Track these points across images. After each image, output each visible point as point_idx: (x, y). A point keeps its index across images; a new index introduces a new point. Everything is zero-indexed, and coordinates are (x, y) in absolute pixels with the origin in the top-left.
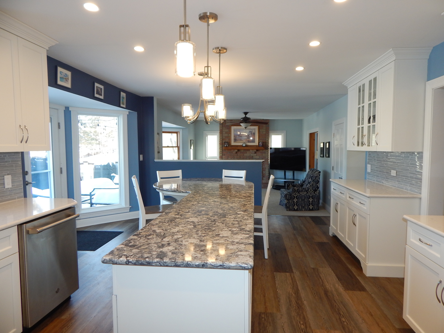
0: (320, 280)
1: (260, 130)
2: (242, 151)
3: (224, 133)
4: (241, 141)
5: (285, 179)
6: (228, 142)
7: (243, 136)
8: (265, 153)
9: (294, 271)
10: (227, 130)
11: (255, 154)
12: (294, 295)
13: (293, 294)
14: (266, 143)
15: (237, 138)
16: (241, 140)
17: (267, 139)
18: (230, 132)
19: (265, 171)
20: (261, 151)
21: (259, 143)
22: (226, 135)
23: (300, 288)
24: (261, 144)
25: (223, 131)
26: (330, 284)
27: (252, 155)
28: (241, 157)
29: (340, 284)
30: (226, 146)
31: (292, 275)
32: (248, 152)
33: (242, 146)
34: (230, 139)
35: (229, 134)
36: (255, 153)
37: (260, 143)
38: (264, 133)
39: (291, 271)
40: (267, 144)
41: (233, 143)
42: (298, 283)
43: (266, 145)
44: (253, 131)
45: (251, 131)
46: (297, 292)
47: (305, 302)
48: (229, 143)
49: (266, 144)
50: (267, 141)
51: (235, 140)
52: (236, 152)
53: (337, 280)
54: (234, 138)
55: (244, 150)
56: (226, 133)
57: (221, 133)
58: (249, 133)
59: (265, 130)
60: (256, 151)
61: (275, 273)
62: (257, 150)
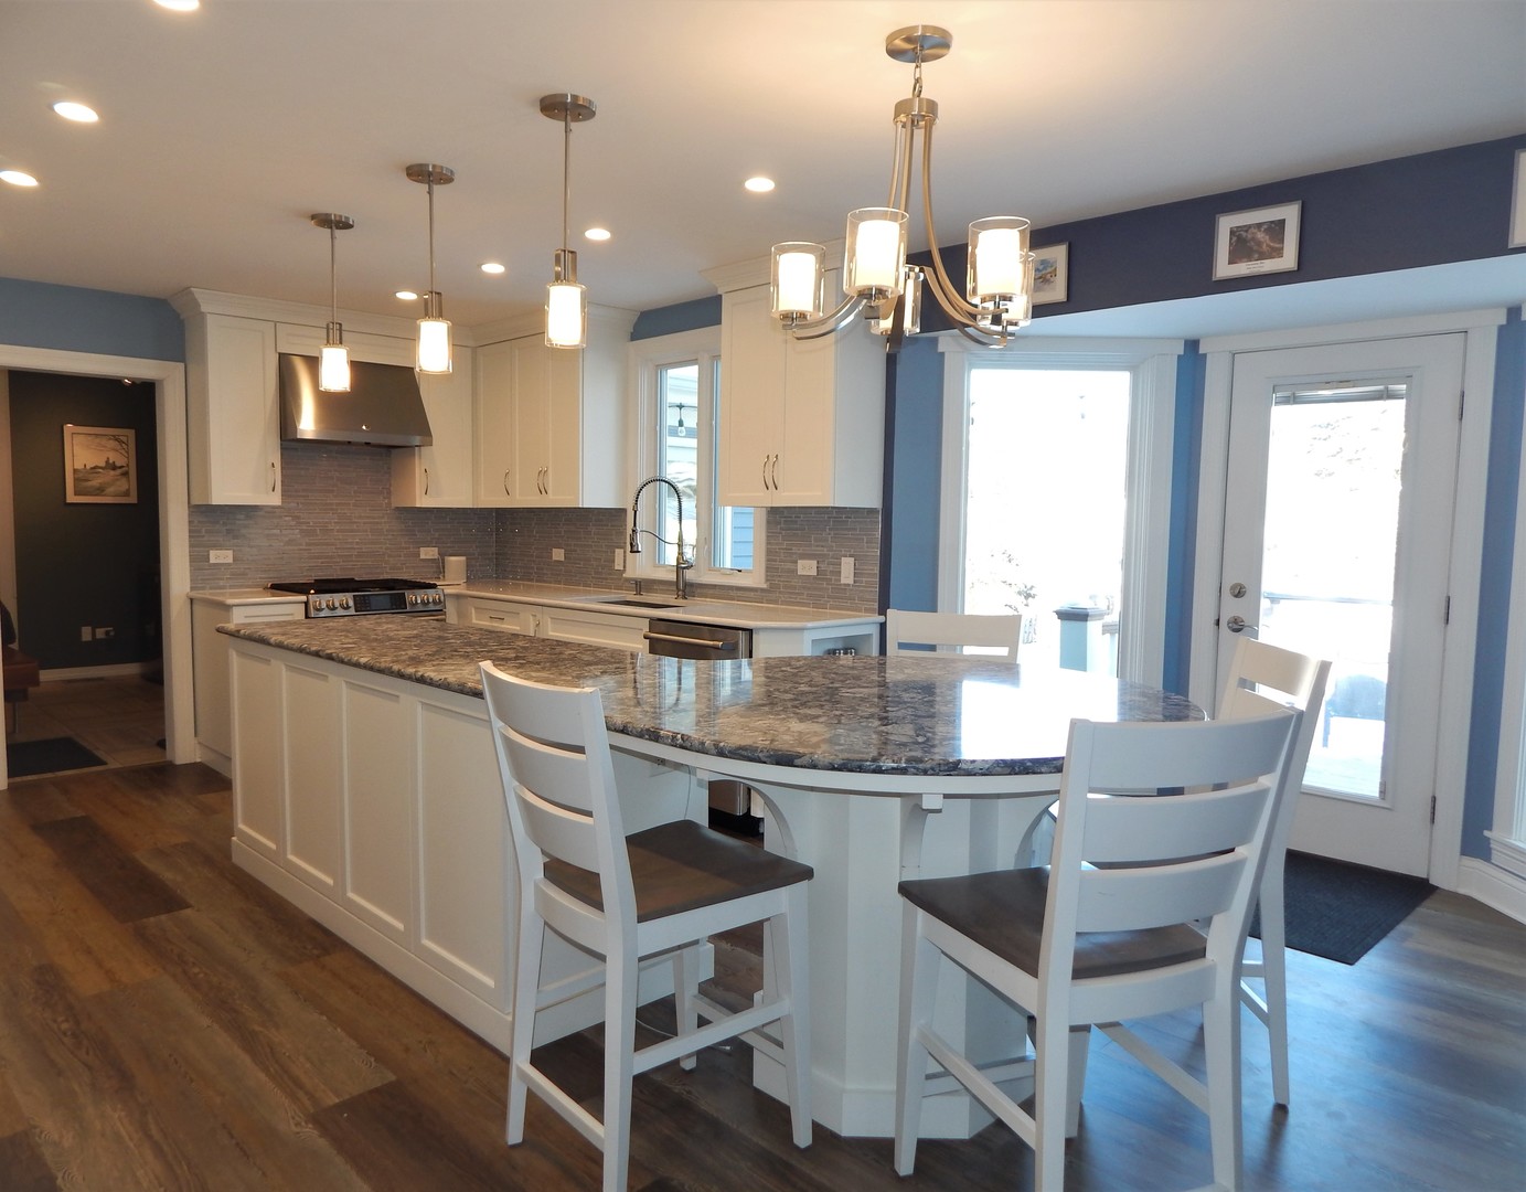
0: (157, 1136)
9: (310, 1131)
12: (257, 1028)
13: (261, 1029)
23: (245, 1059)
26: (103, 1135)
29: (48, 1153)
31: (307, 1103)
39: (323, 1120)
42: (262, 1076)
46: (249, 1041)
47: (205, 1021)
53: (60, 1175)
61: (393, 1078)
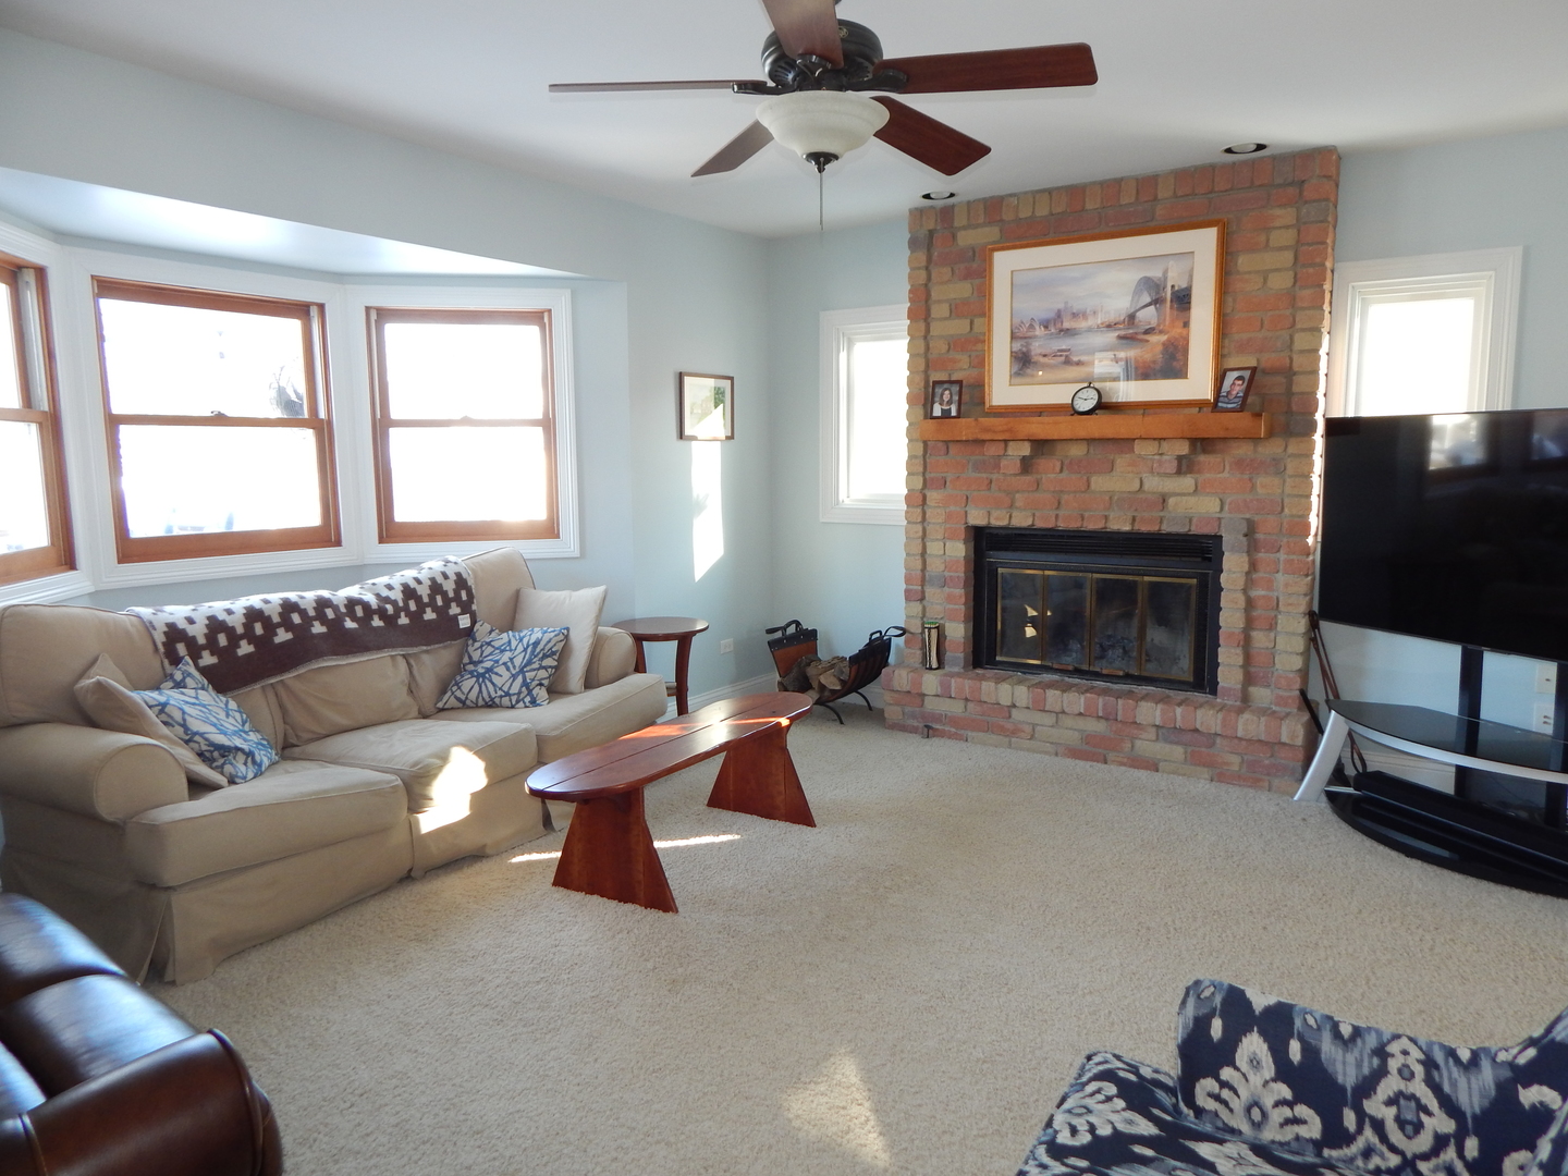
1: (1243, 262)
2: (1077, 451)
3: (940, 311)
4: (1073, 372)
5: (1471, 749)
6: (960, 383)
7: (1082, 324)
8: (1277, 467)
10: (963, 290)
11: (1187, 482)
14: (1289, 373)
15: (1037, 348)
16: (1068, 362)
17: (1301, 341)
18: (980, 307)
19: (1272, 626)
20: (1243, 450)
21: (1220, 378)
22: (959, 327)
24: (1239, 389)
25: (934, 296)
27: (1154, 484)
28: (1065, 497)
30: (946, 415)
32: (1121, 461)
33: (1070, 410)
34: (981, 362)
35: (978, 322)
36: (1184, 466)
37: (1231, 377)
38: (1280, 282)
40: (1299, 385)
41: (1004, 391)
43: (1289, 393)
44: (1175, 279)
45: (1155, 273)
48: (971, 394)
49: (1290, 384)
50: (1299, 362)
51: (1023, 362)
52: (1026, 465)
54: (1017, 346)
55: (1090, 441)
56: (957, 310)
57: (921, 313)
58: (1137, 293)
59: (1289, 256)
60: (1183, 448)
62: (1203, 444)
